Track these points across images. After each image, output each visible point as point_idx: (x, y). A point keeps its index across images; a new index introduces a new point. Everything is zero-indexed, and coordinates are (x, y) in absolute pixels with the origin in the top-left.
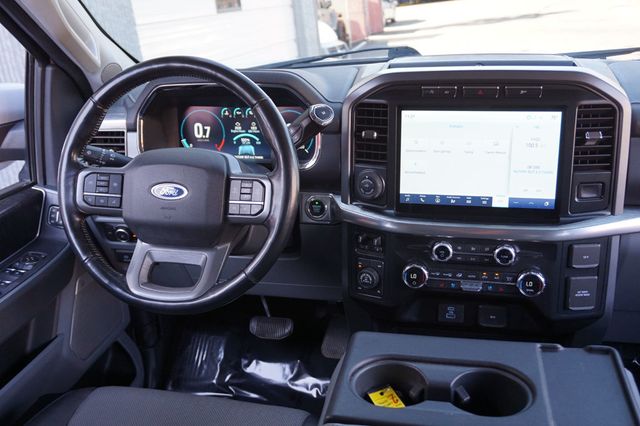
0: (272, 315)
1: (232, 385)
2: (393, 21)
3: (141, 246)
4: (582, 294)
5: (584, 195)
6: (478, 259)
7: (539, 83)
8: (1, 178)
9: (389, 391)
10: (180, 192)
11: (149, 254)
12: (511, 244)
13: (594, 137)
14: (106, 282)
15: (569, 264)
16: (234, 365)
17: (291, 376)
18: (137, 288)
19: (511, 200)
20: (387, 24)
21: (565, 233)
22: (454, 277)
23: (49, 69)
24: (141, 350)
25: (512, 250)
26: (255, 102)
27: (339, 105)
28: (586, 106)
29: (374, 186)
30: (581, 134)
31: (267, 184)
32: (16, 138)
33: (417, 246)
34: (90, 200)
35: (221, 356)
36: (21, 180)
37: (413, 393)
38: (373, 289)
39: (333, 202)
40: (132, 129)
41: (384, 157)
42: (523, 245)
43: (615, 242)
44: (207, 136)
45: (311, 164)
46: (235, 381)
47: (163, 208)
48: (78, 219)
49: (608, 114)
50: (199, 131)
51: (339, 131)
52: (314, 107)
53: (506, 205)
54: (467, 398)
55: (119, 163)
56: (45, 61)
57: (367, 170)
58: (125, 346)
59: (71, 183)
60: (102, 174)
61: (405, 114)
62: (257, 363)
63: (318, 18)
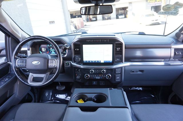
0: (61, 85)
1: (53, 100)
2: (86, 25)
3: (31, 74)
4: (118, 78)
5: (117, 60)
6: (99, 72)
7: (108, 39)
8: (0, 61)
9: (81, 100)
10: (38, 63)
11: (32, 75)
12: (105, 69)
13: (118, 49)
14: (23, 82)
15: (115, 73)
16: (54, 96)
17: (65, 97)
18: (30, 83)
19: (104, 61)
20: (85, 26)
21: (115, 67)
22: (94, 76)
23: (10, 38)
24: (34, 94)
25: (105, 71)
26: (53, 44)
27: (71, 44)
28: (117, 43)
29: (78, 60)
30: (116, 48)
31: (56, 60)
32: (4, 52)
33: (87, 71)
34: (19, 65)
35: (51, 94)
36: (5, 61)
37: (86, 100)
38: (79, 79)
39: (71, 63)
40: (29, 50)
41: (80, 54)
42: (107, 69)
43: (123, 68)
44: (45, 50)
45: (65, 56)
46: (54, 99)
47: (35, 66)
48: (17, 69)
49: (121, 45)
50: (43, 49)
51: (71, 49)
52: (65, 45)
53: (103, 62)
54: (96, 100)
55: (25, 57)
56: (9, 36)
57: (77, 56)
58: (30, 94)
59: (15, 62)
60: (22, 60)
61: (83, 45)
62: (59, 95)
63: (71, 25)
